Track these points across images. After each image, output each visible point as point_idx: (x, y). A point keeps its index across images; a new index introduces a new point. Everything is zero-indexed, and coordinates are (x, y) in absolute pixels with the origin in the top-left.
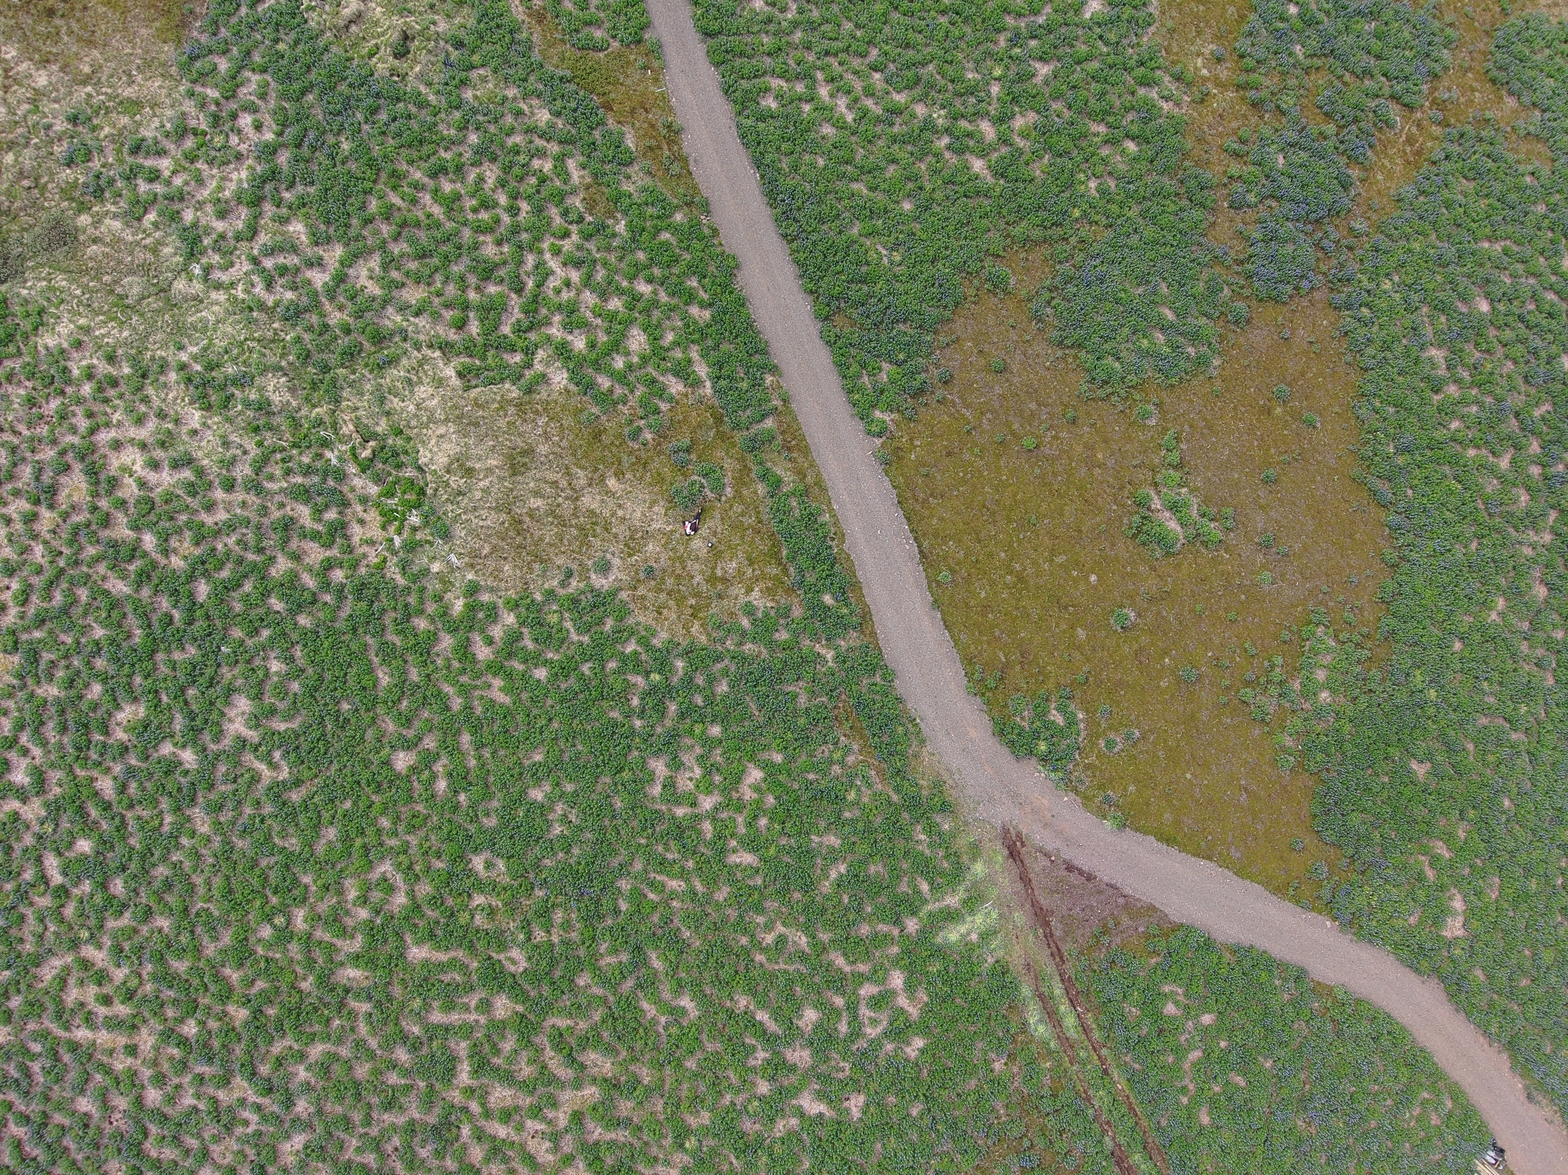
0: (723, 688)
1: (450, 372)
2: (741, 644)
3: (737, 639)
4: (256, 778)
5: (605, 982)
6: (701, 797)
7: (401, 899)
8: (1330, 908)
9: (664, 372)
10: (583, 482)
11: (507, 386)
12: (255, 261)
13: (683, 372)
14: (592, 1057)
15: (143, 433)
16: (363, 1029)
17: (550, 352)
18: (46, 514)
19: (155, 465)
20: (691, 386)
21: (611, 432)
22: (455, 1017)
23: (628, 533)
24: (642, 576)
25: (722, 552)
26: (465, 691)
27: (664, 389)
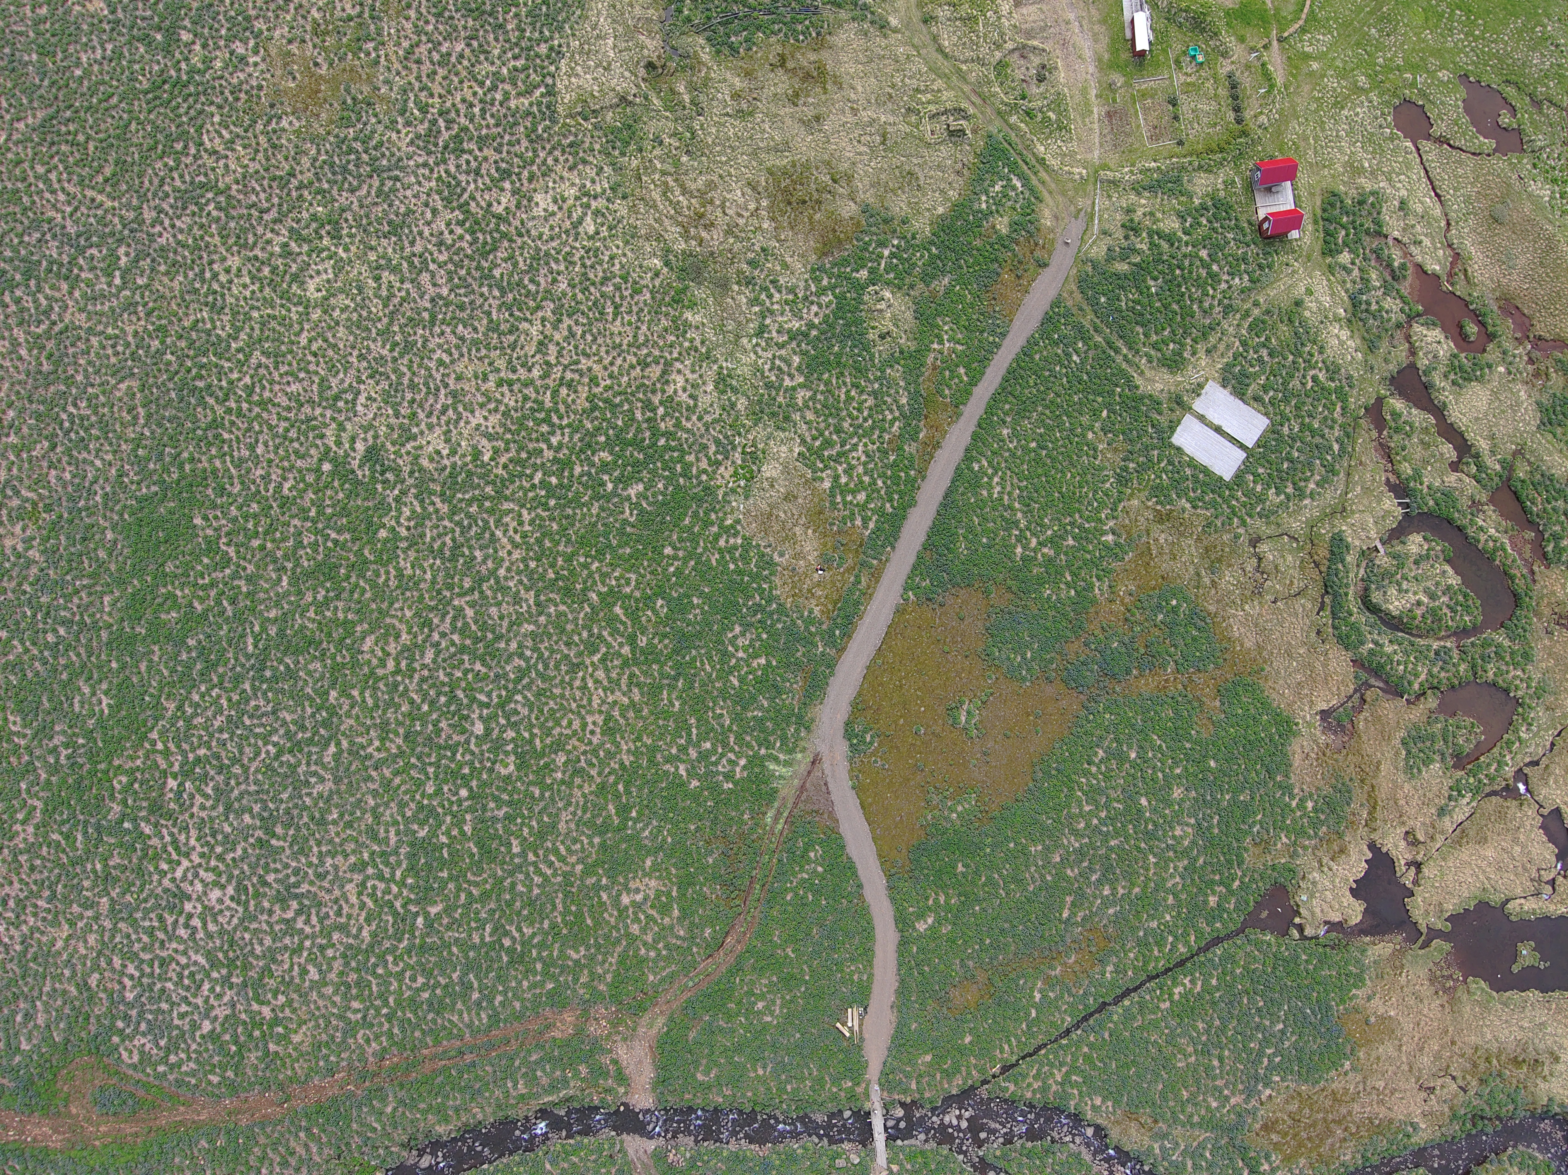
0: (780, 626)
1: (797, 450)
2: (798, 619)
3: (798, 616)
4: (623, 513)
5: (661, 674)
6: (741, 650)
7: (628, 590)
8: (889, 877)
9: (860, 514)
10: (802, 522)
11: (809, 471)
12: (774, 357)
13: (865, 521)
14: (636, 690)
15: (690, 376)
16: (582, 615)
17: (832, 474)
18: (638, 369)
19: (684, 390)
20: (863, 527)
21: (825, 516)
22: (609, 639)
23: (799, 551)
24: (790, 568)
25: (821, 585)
26: (705, 549)
27: (854, 519)
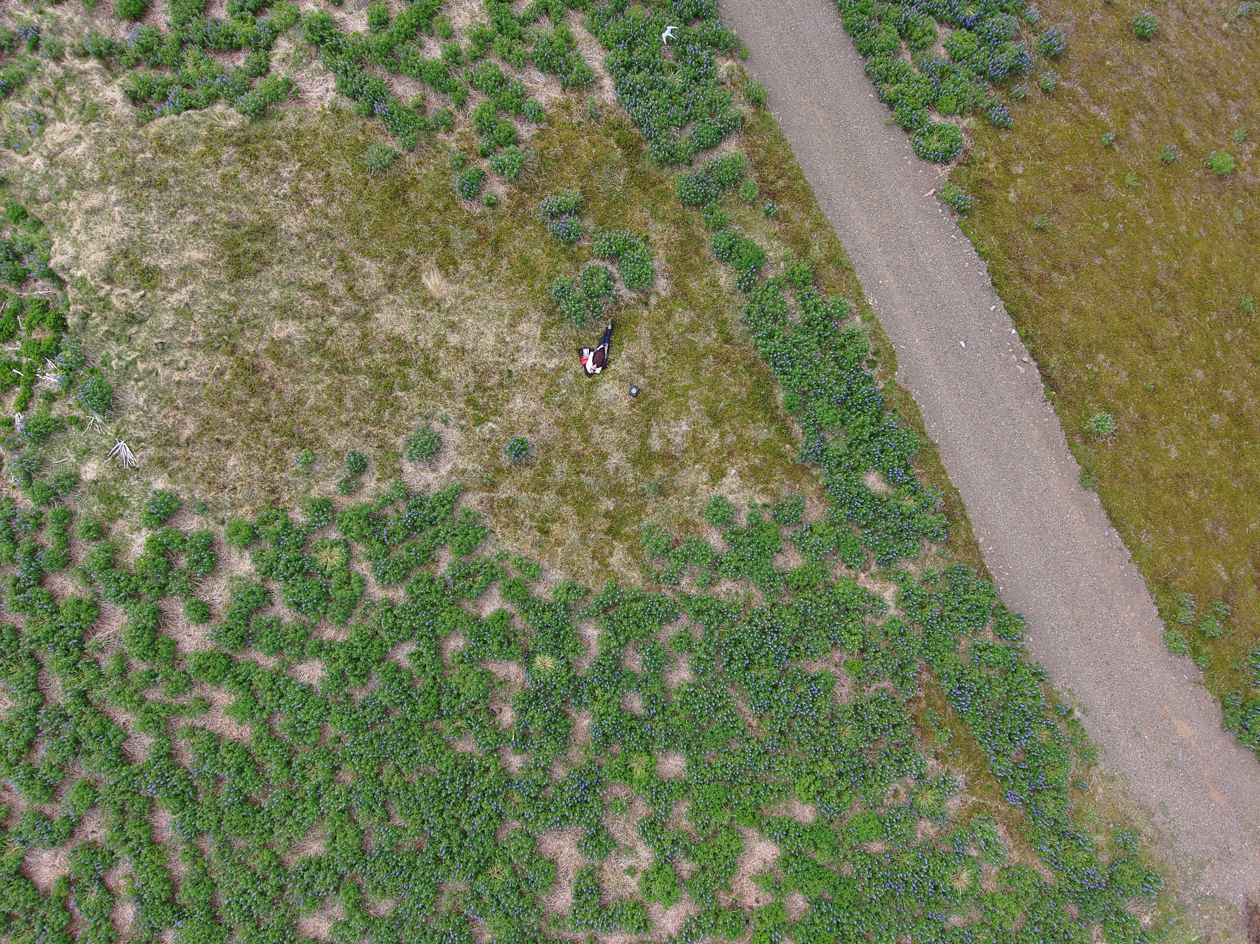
0: (683, 675)
1: (112, 93)
2: (712, 583)
3: (702, 572)
6: (656, 908)
9: (522, 64)
10: (376, 283)
11: (219, 108)
13: (557, 58)
17: (300, 40)
20: (576, 86)
21: (425, 185)
23: (471, 378)
24: (505, 460)
25: (657, 403)
26: (159, 721)
27: (523, 95)
